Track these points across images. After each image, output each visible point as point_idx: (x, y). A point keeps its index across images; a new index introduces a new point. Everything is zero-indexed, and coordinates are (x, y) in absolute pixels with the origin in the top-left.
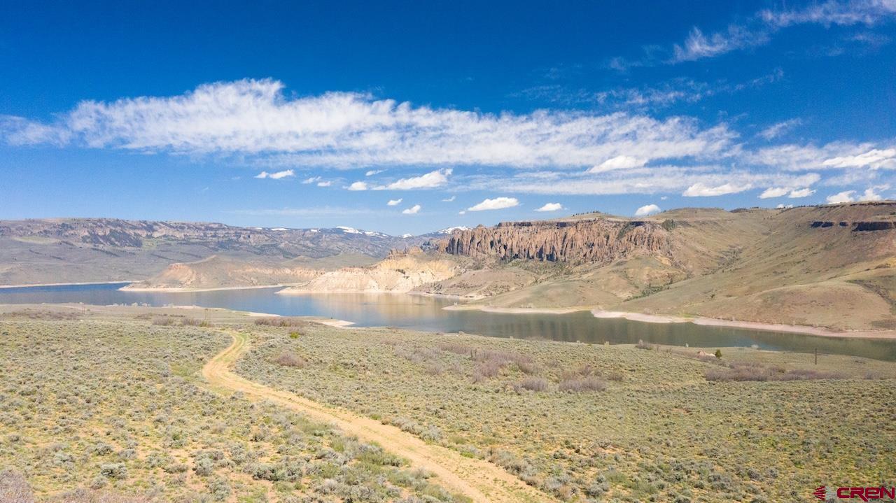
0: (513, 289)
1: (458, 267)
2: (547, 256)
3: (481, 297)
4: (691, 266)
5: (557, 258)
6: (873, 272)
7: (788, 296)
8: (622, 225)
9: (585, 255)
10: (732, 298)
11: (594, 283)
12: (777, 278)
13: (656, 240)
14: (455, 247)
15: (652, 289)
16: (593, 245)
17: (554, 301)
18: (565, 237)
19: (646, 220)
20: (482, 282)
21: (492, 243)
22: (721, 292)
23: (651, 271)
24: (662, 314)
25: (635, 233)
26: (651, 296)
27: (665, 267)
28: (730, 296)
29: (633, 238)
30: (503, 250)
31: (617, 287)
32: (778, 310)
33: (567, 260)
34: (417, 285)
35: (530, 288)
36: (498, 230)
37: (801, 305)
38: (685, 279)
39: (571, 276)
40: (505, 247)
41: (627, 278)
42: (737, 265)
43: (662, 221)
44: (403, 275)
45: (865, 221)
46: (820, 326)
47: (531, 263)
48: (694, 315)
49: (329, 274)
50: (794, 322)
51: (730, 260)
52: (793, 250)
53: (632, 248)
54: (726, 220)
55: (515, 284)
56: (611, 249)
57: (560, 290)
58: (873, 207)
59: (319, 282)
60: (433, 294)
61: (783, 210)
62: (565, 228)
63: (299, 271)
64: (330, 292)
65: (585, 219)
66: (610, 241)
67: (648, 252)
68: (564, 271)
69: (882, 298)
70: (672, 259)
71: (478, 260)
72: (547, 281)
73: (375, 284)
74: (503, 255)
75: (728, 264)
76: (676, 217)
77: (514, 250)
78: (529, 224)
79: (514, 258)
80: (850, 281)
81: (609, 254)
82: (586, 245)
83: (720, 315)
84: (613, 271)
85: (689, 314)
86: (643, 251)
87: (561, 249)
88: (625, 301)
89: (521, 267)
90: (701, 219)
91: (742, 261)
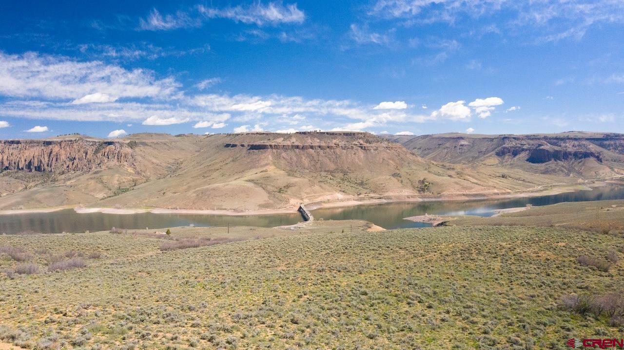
0: (5, 194)
2: (35, 168)
4: (149, 174)
5: (44, 170)
6: (259, 175)
7: (211, 191)
8: (97, 144)
9: (68, 167)
10: (177, 194)
11: (76, 187)
12: (205, 179)
13: (123, 155)
15: (121, 190)
16: (75, 159)
17: (42, 203)
18: (51, 153)
19: (117, 141)
22: (169, 191)
23: (120, 177)
24: (129, 207)
25: (108, 150)
26: (120, 195)
27: (130, 174)
28: (175, 193)
29: (106, 154)
31: (95, 190)
32: (205, 201)
33: (53, 170)
35: (20, 193)
37: (219, 197)
38: (145, 182)
39: (56, 183)
41: (102, 182)
42: (179, 172)
43: (128, 141)
45: (255, 144)
46: (230, 209)
47: (20, 174)
48: (152, 207)
50: (215, 208)
51: (174, 169)
52: (214, 161)
53: (106, 161)
54: (172, 142)
55: (6, 190)
56: (89, 161)
57: (48, 194)
58: (258, 135)
61: (208, 136)
62: (51, 146)
65: (67, 139)
66: (88, 156)
67: (117, 164)
68: (51, 179)
69: (264, 190)
70: (135, 168)
72: (36, 187)
75: (174, 171)
76: (138, 139)
77: (5, 163)
78: (18, 142)
79: (5, 169)
80: (247, 181)
81: (87, 165)
82: (68, 159)
83: (170, 205)
84: (91, 178)
85: (148, 206)
86: (114, 163)
87: (47, 162)
88: (101, 200)
89: (11, 176)
90: (155, 141)
91: (183, 168)
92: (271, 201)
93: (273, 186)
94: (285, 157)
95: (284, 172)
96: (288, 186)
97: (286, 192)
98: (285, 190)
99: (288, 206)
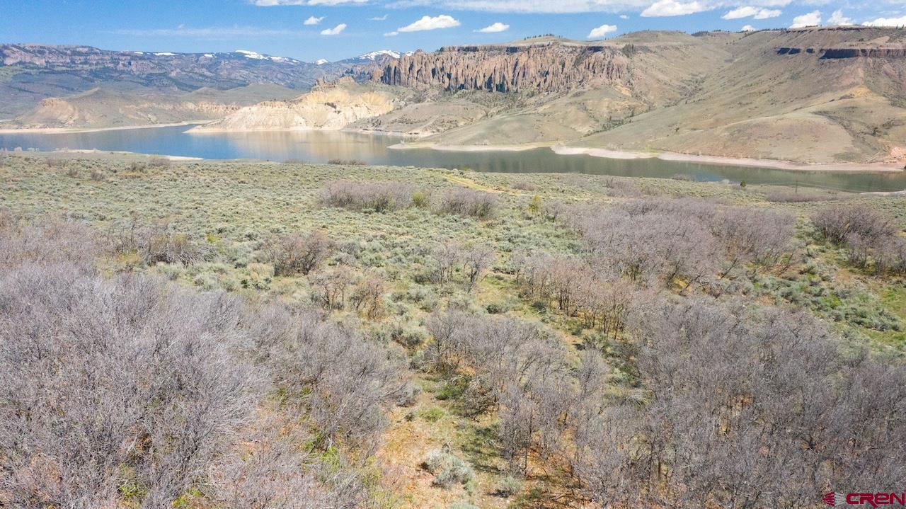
0: (462, 124)
1: (397, 99)
2: (497, 86)
3: (428, 134)
4: (652, 97)
5: (508, 90)
6: (837, 103)
7: (754, 129)
8: (578, 50)
9: (539, 85)
10: (697, 131)
11: (551, 116)
12: (743, 109)
13: (616, 67)
14: (390, 76)
15: (613, 123)
16: (547, 73)
17: (510, 137)
18: (517, 63)
19: (605, 44)
20: (426, 117)
21: (434, 71)
22: (685, 126)
23: (611, 102)
24: (626, 149)
25: (593, 60)
26: (612, 130)
27: (625, 98)
28: (695, 130)
29: (591, 66)
30: (447, 80)
31: (576, 121)
32: (744, 144)
33: (519, 90)
34: (351, 121)
35: (481, 122)
36: (441, 56)
37: (767, 139)
38: (647, 111)
39: (525, 109)
40: (449, 76)
41: (586, 109)
42: (700, 96)
43: (622, 46)
44: (333, 109)
45: (833, 48)
46: (785, 159)
47: (479, 95)
48: (660, 149)
49: (245, 109)
50: (760, 156)
51: (691, 91)
52: (760, 78)
53: (591, 77)
54: (688, 45)
55: (464, 118)
56: (568, 77)
57: (516, 125)
58: (841, 32)
59: (235, 119)
60: (371, 131)
61: (747, 34)
62: (515, 54)
63: (205, 106)
64: (250, 130)
65: (537, 43)
66: (565, 70)
67: (607, 81)
68: (517, 104)
69: (845, 131)
70: (632, 89)
71: (418, 92)
72: (500, 114)
73: (302, 121)
74: (446, 85)
75: (691, 95)
76: (637, 41)
77: (459, 79)
78: (475, 49)
79: (460, 88)
80: (815, 113)
81: (565, 83)
82: (539, 74)
83: (687, 149)
84: (571, 103)
85: (654, 149)
86: (602, 80)
87: (511, 78)
88: (586, 136)
89: (468, 98)
90: (662, 44)
91: (705, 90)
92: (857, 150)
93: (862, 124)
94: (888, 71)
95: (884, 98)
96: (889, 125)
97: (886, 134)
98: (884, 130)
99: (887, 159)
